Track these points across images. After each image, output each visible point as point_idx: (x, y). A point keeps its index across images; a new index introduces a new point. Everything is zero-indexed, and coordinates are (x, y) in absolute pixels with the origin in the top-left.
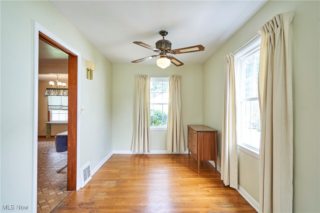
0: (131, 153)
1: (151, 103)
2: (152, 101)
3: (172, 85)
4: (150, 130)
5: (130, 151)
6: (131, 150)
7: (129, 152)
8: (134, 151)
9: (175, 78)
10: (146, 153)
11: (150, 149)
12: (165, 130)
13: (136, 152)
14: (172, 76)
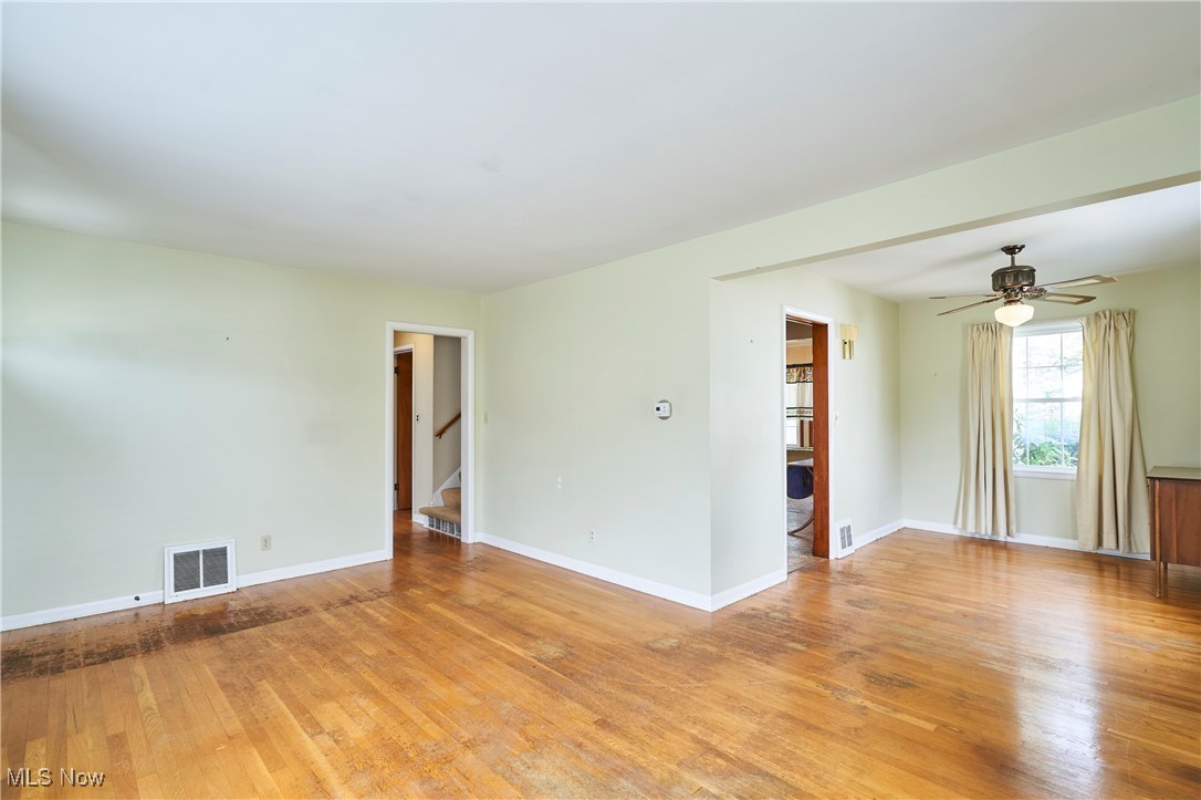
0: (957, 532)
1: (1015, 395)
2: (1019, 392)
3: (1093, 345)
4: (1015, 474)
5: (952, 526)
6: (955, 523)
7: (948, 528)
8: (964, 526)
9: (1104, 322)
10: (1002, 537)
11: (1013, 528)
12: (1070, 477)
13: (971, 530)
14: (1092, 318)
